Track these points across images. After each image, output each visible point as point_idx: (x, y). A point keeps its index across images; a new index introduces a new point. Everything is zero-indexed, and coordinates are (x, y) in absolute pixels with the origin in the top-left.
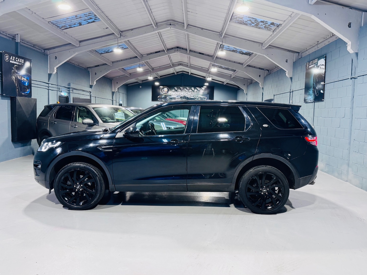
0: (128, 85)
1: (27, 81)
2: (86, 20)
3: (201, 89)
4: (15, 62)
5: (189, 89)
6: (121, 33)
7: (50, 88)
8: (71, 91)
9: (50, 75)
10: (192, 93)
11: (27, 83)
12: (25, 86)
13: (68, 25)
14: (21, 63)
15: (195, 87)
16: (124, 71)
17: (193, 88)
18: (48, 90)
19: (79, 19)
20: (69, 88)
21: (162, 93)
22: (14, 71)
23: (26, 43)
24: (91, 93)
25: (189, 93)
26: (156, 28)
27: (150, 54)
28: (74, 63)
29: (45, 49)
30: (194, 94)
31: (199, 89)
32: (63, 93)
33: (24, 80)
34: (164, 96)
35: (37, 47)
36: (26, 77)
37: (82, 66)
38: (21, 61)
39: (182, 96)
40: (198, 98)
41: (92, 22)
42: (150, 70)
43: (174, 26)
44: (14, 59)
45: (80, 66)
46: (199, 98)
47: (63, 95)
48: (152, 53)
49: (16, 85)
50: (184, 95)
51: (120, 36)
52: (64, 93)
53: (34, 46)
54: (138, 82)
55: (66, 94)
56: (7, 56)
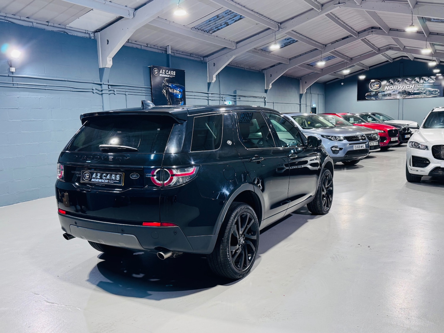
0: (327, 83)
1: (180, 93)
2: (231, 19)
3: (431, 78)
4: (165, 76)
5: (412, 81)
6: (279, 24)
7: (210, 98)
8: (237, 99)
9: (209, 84)
10: (416, 85)
11: (179, 96)
12: (178, 99)
13: (214, 28)
14: (172, 75)
15: (420, 77)
16: (311, 67)
17: (417, 79)
18: (208, 100)
19: (223, 19)
20: (235, 96)
21: (372, 88)
22: (165, 85)
23: (181, 53)
24: (265, 98)
25: (411, 86)
26: (321, 11)
27: (335, 42)
28: (243, 67)
29: (204, 57)
30: (418, 86)
31: (427, 79)
32: (227, 102)
33: (176, 92)
34: (374, 93)
35: (194, 56)
36: (179, 89)
37: (255, 69)
38: (172, 73)
39: (401, 91)
40: (425, 92)
41: (239, 20)
42: (346, 61)
43: (344, 4)
44: (164, 72)
45: (252, 69)
46: (427, 92)
47: (227, 104)
48: (338, 41)
49: (168, 98)
50: (403, 89)
51: (277, 29)
52: (229, 102)
53: (191, 55)
54: (338, 78)
55: (230, 103)
56: (156, 71)
